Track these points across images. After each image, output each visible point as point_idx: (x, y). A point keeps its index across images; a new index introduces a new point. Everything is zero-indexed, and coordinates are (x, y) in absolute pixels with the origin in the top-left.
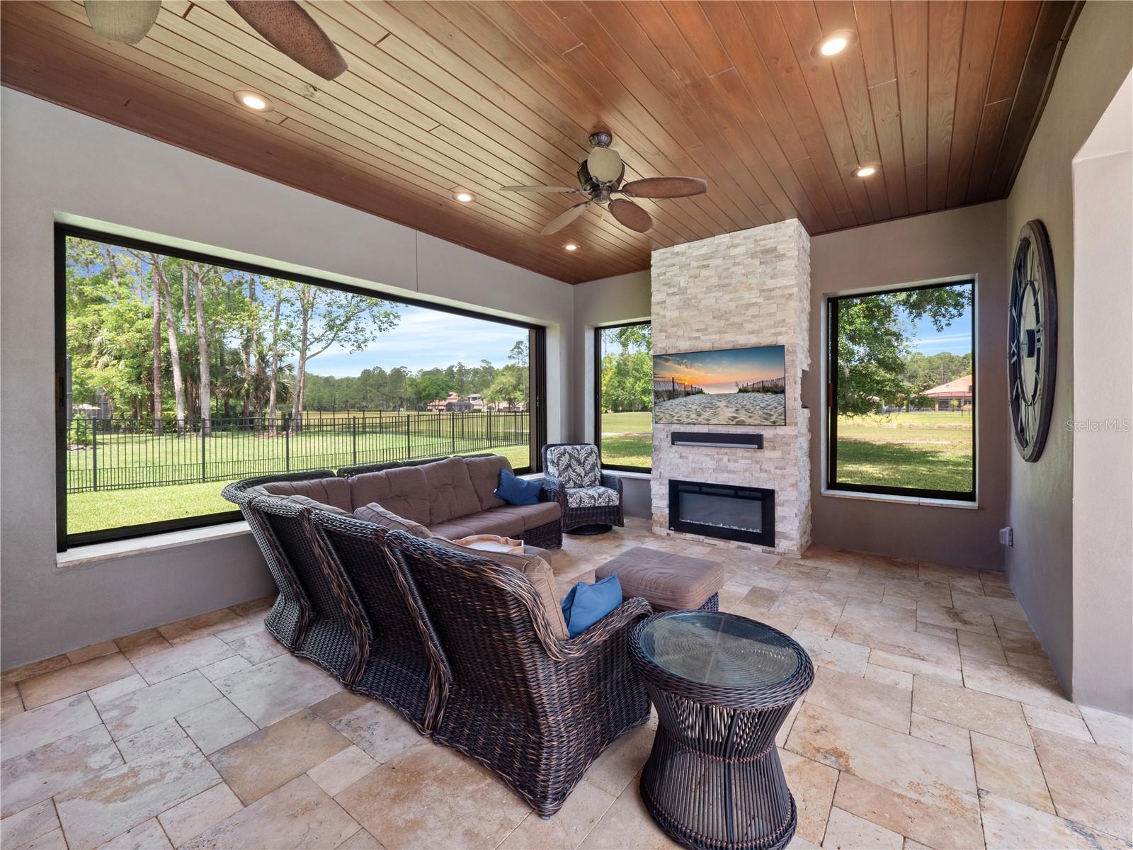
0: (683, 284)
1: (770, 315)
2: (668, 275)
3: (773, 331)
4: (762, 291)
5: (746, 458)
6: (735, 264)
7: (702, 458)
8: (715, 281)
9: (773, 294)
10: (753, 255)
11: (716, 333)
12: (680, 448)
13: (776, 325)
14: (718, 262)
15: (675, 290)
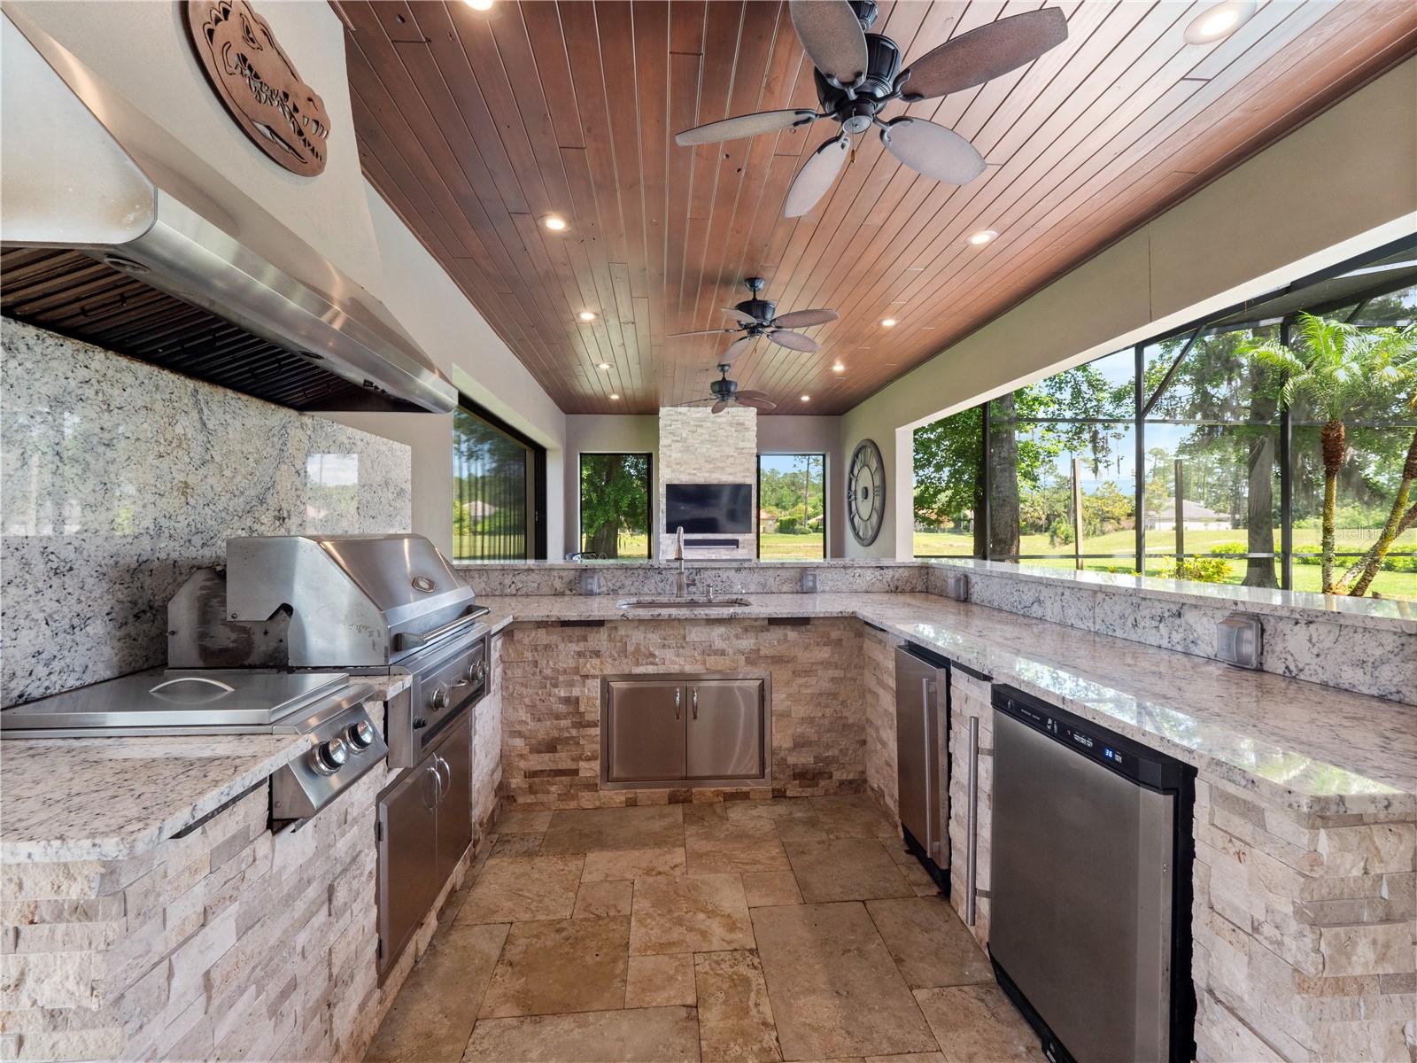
0: (684, 435)
1: (742, 464)
2: (672, 427)
3: (742, 473)
4: (736, 448)
5: (727, 555)
6: (720, 428)
8: (706, 437)
9: (742, 451)
10: (731, 425)
11: (707, 472)
13: (744, 471)
14: (709, 424)
15: (679, 439)
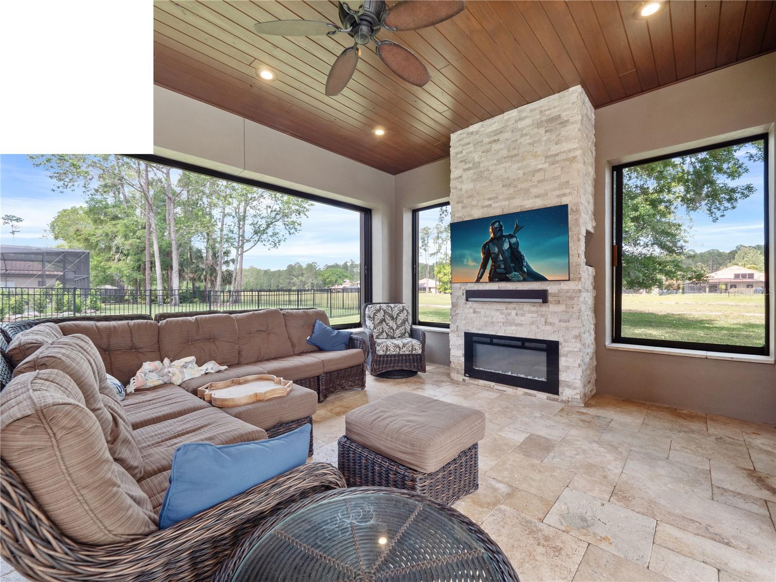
0: (477, 160)
1: (555, 178)
2: (464, 153)
3: (557, 193)
4: (547, 157)
5: (532, 312)
6: (522, 136)
7: (493, 313)
8: (504, 153)
9: (557, 158)
10: (539, 125)
11: (505, 200)
12: (473, 305)
13: (560, 187)
14: (507, 135)
15: (470, 165)
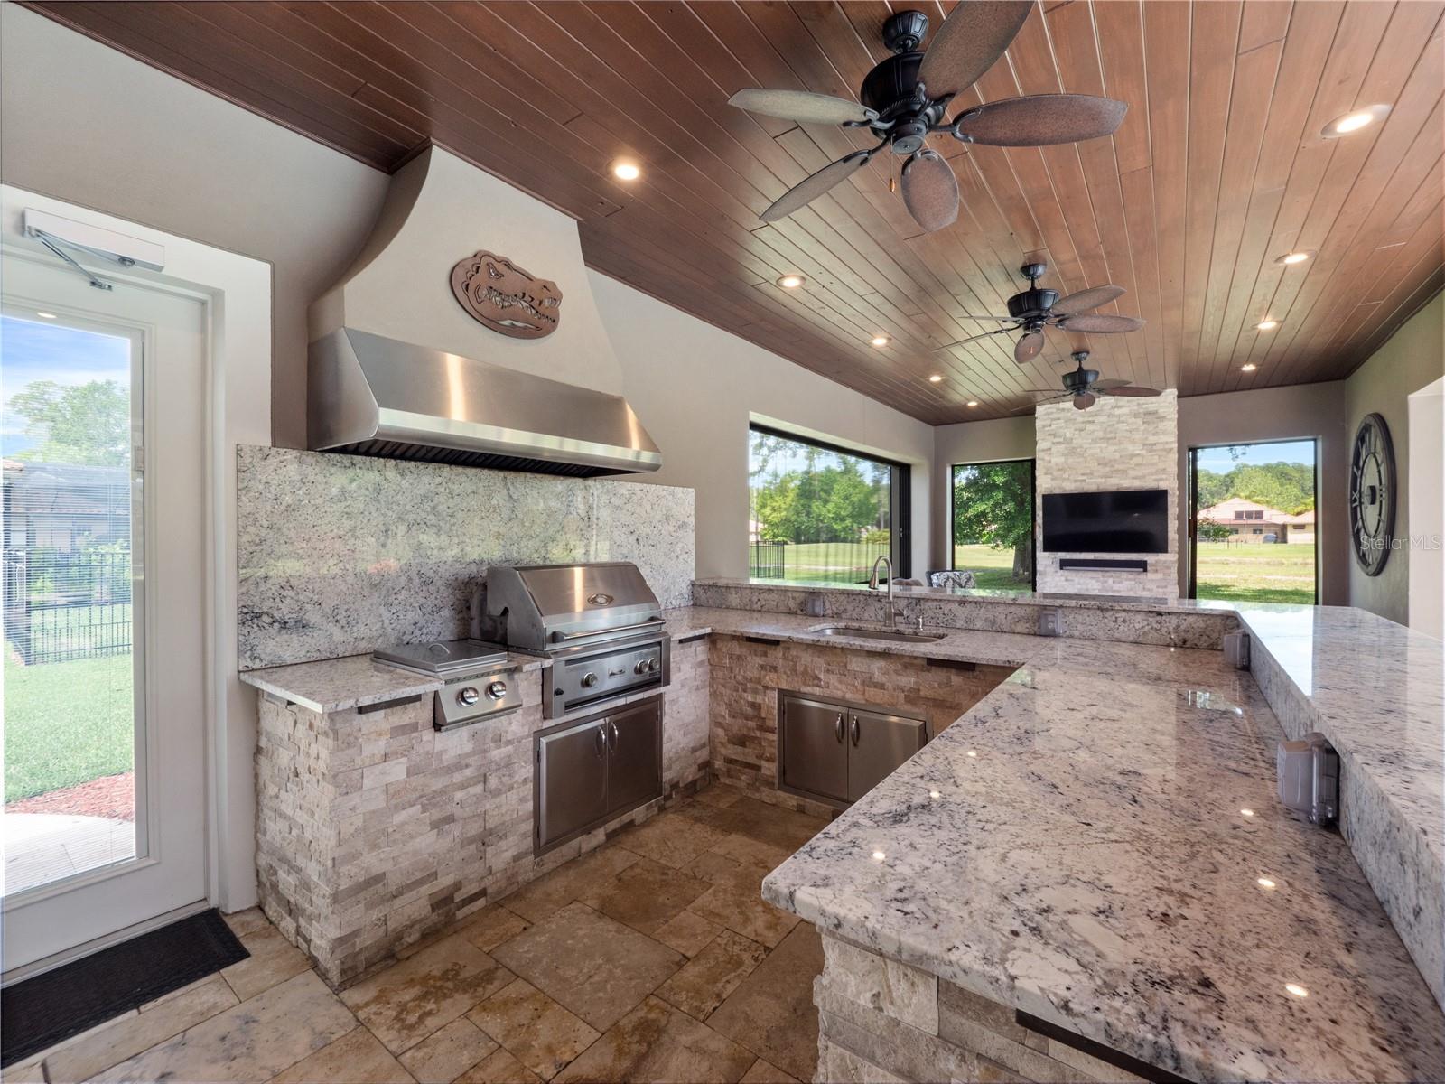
0: (1068, 435)
1: (1153, 464)
2: (1053, 427)
3: (1154, 477)
4: (1144, 445)
5: (1130, 580)
6: (1118, 422)
7: (1088, 581)
8: (1100, 434)
9: (1154, 448)
10: (1136, 415)
11: (1101, 477)
12: (1067, 573)
13: (1157, 472)
14: (1104, 419)
15: (1061, 440)
